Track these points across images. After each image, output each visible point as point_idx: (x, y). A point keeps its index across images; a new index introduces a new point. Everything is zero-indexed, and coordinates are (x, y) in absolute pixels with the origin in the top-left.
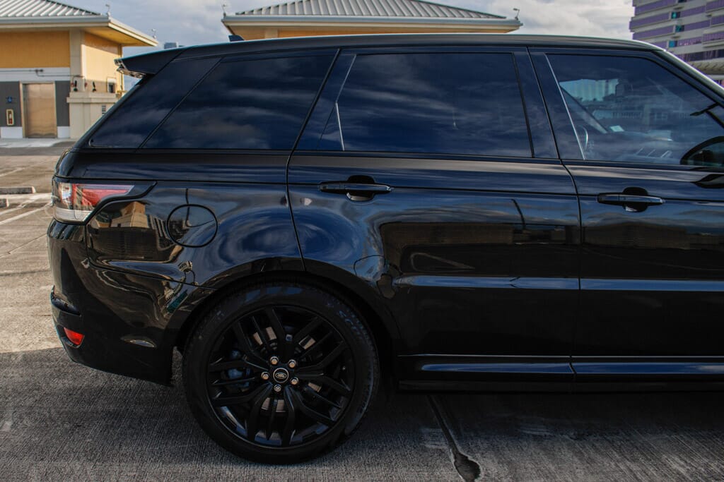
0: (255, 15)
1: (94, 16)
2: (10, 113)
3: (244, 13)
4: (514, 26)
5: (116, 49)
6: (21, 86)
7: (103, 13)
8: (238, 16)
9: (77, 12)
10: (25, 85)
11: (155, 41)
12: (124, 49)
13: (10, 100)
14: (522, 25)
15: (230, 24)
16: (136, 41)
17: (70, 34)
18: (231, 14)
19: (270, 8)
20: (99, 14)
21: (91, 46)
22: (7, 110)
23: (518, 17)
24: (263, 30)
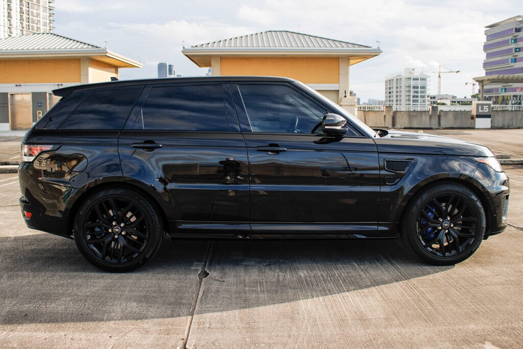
0: (204, 47)
1: (97, 49)
2: (39, 113)
3: (197, 46)
4: (377, 53)
5: (114, 70)
6: (9, 96)
7: (103, 47)
8: (192, 48)
9: (86, 46)
10: (12, 95)
11: (141, 64)
12: (119, 69)
13: (40, 105)
14: (382, 52)
15: (187, 54)
16: (126, 65)
17: (81, 61)
18: (188, 47)
19: (215, 42)
20: (100, 48)
21: (96, 68)
22: (38, 112)
24: (210, 57)
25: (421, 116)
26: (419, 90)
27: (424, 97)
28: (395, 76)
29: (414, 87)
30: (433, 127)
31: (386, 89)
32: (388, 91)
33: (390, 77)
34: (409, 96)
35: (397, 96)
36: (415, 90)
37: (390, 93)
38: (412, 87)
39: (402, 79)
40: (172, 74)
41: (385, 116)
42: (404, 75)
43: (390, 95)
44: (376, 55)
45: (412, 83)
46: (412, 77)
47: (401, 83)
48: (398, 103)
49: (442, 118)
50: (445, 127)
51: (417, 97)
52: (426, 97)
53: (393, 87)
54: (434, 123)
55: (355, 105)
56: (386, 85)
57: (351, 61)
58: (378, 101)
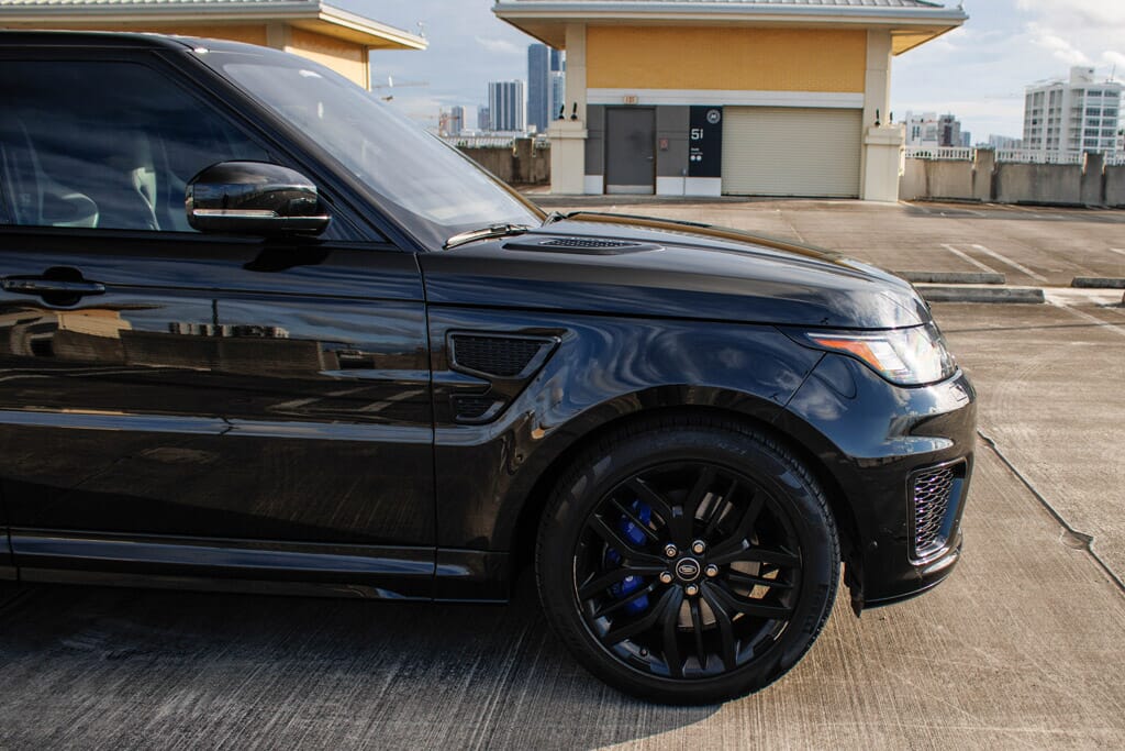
1: (299, 3)
4: (957, 20)
5: (358, 54)
8: (518, 3)
11: (424, 42)
15: (506, 16)
17: (268, 30)
23: (963, 6)
24: (564, 23)
25: (1060, 177)
26: (1101, 118)
27: (1110, 133)
28: (1047, 83)
29: (1090, 112)
30: (1087, 203)
31: (1027, 112)
32: (1032, 118)
33: (1037, 87)
34: (1078, 130)
35: (1050, 130)
36: (1093, 117)
37: (1035, 123)
38: (1084, 111)
39: (1064, 94)
40: (557, 69)
41: (974, 173)
42: (1069, 82)
43: (1034, 127)
44: (955, 27)
45: (1087, 102)
46: (1087, 87)
47: (1060, 100)
48: (1052, 145)
49: (1111, 184)
50: (1115, 204)
51: (1096, 133)
52: (1117, 133)
53: (1042, 111)
54: (1091, 194)
55: (898, 146)
56: (1027, 105)
57: (894, 39)
58: (1010, 139)
